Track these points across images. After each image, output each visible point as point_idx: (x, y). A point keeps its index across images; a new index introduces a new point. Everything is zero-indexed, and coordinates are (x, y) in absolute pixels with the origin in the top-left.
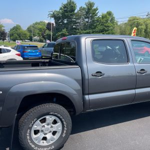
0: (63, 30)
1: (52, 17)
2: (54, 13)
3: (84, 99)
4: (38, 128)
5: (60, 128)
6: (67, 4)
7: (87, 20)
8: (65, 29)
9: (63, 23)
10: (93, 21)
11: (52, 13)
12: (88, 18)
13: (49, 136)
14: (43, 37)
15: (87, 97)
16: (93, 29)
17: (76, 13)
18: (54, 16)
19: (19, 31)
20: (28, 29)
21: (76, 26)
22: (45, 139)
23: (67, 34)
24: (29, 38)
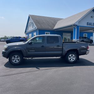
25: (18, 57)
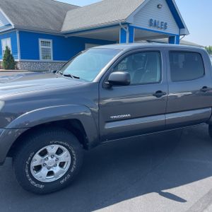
25: (59, 152)
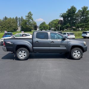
0: (67, 24)
1: (62, 17)
2: (63, 15)
3: (33, 48)
4: (20, 53)
5: (26, 55)
6: (70, 9)
7: (82, 17)
8: (69, 23)
9: (68, 20)
10: (87, 18)
11: (62, 15)
12: (83, 16)
13: (23, 56)
14: (56, 28)
15: (34, 48)
16: (86, 22)
17: (76, 14)
18: (63, 16)
19: (44, 25)
20: (49, 24)
21: (75, 21)
22: (22, 56)
23: (70, 26)
24: (49, 29)
